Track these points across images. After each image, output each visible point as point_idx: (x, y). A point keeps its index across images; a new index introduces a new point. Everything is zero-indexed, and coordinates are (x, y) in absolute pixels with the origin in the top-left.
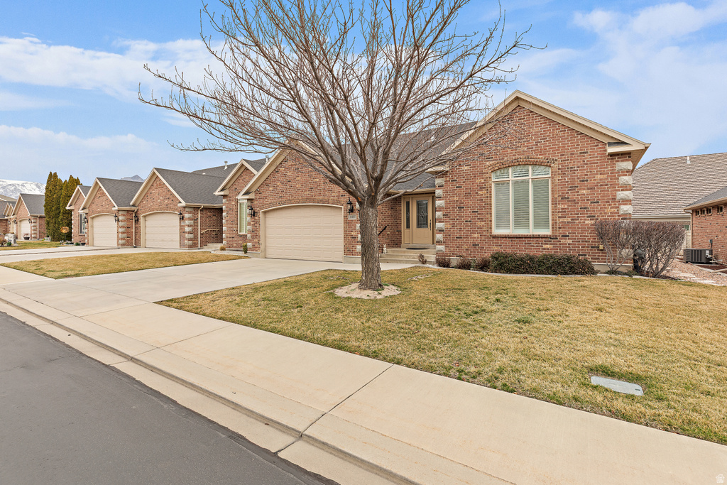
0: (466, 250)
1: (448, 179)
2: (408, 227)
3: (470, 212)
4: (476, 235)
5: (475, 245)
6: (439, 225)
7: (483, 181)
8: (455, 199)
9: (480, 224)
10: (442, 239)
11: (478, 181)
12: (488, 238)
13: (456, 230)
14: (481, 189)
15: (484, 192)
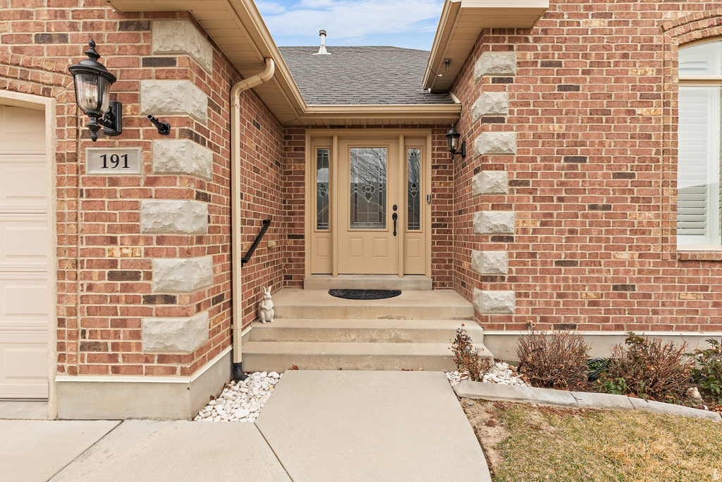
0: (592, 303)
1: (530, 56)
2: (323, 220)
3: (605, 176)
4: (625, 256)
5: (621, 288)
6: (490, 219)
7: (651, 72)
8: (555, 127)
9: (640, 216)
10: (504, 269)
11: (636, 72)
12: (665, 262)
13: (556, 237)
14: (645, 101)
15: (655, 110)
